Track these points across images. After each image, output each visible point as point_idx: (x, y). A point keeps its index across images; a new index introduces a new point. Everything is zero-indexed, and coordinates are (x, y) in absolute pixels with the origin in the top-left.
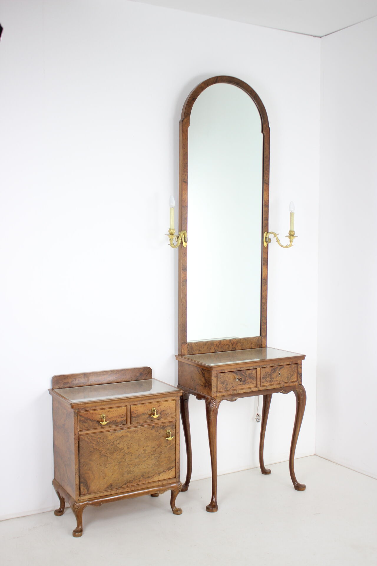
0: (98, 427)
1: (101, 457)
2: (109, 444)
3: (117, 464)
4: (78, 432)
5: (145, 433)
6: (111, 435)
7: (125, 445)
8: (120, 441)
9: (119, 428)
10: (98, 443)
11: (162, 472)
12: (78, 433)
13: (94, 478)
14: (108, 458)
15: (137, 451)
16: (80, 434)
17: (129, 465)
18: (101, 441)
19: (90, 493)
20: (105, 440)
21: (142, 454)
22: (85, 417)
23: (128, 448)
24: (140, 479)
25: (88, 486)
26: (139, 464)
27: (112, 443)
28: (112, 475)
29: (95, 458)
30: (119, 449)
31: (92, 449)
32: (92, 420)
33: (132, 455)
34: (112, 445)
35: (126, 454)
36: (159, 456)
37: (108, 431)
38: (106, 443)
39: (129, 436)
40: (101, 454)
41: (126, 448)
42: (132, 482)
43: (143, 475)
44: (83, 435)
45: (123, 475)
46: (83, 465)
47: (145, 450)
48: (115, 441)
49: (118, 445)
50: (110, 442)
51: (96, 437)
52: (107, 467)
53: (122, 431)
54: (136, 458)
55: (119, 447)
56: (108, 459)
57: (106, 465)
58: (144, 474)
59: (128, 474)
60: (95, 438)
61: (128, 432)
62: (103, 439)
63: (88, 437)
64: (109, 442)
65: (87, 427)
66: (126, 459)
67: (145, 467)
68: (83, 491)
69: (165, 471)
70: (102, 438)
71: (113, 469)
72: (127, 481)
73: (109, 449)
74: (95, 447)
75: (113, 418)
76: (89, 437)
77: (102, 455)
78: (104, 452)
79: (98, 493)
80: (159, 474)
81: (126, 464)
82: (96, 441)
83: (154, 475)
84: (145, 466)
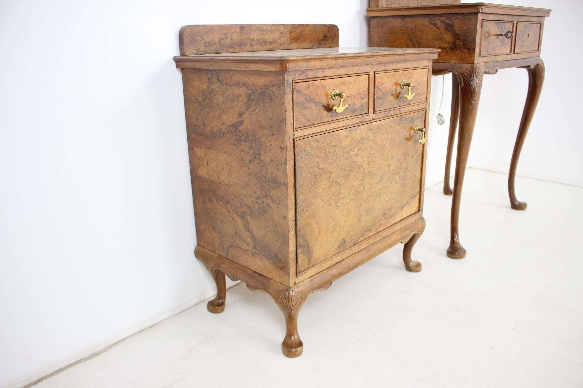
0: (327, 120)
1: (331, 187)
2: (344, 156)
3: (353, 197)
4: (294, 131)
5: (391, 133)
6: (347, 136)
7: (365, 158)
8: (359, 150)
9: (357, 120)
10: (327, 155)
11: (406, 204)
12: (294, 135)
13: (319, 232)
14: (340, 188)
15: (380, 167)
16: (296, 136)
17: (368, 197)
18: (332, 150)
19: (314, 266)
20: (337, 149)
21: (385, 174)
22: (305, 94)
23: (369, 163)
24: (381, 222)
25: (309, 251)
26: (381, 194)
27: (347, 155)
28: (346, 221)
29: (321, 190)
30: (357, 166)
31: (317, 171)
32: (318, 102)
33: (372, 178)
34: (347, 159)
35: (366, 176)
36: (404, 175)
37: (342, 128)
38: (338, 155)
39: (371, 139)
40: (331, 180)
41: (365, 164)
42: (370, 230)
43: (385, 214)
44: (303, 138)
45: (360, 218)
46: (302, 209)
47: (389, 166)
48: (352, 149)
49: (355, 159)
50: (345, 152)
51: (323, 143)
52: (340, 206)
53: (362, 127)
54: (378, 183)
55: (356, 163)
56: (341, 190)
57: (337, 203)
58: (385, 212)
59: (367, 215)
60: (323, 145)
61: (370, 129)
62: (335, 146)
63: (310, 143)
64: (343, 152)
65: (308, 120)
66: (365, 186)
67: (387, 199)
68: (302, 264)
69: (409, 201)
70: (332, 145)
71: (348, 208)
72: (365, 229)
73: (343, 167)
74: (321, 166)
75: (350, 98)
76: (312, 144)
77: (332, 182)
78: (335, 174)
79: (324, 263)
80: (402, 208)
81: (365, 195)
82: (324, 152)
83: (396, 212)
84: (387, 196)
